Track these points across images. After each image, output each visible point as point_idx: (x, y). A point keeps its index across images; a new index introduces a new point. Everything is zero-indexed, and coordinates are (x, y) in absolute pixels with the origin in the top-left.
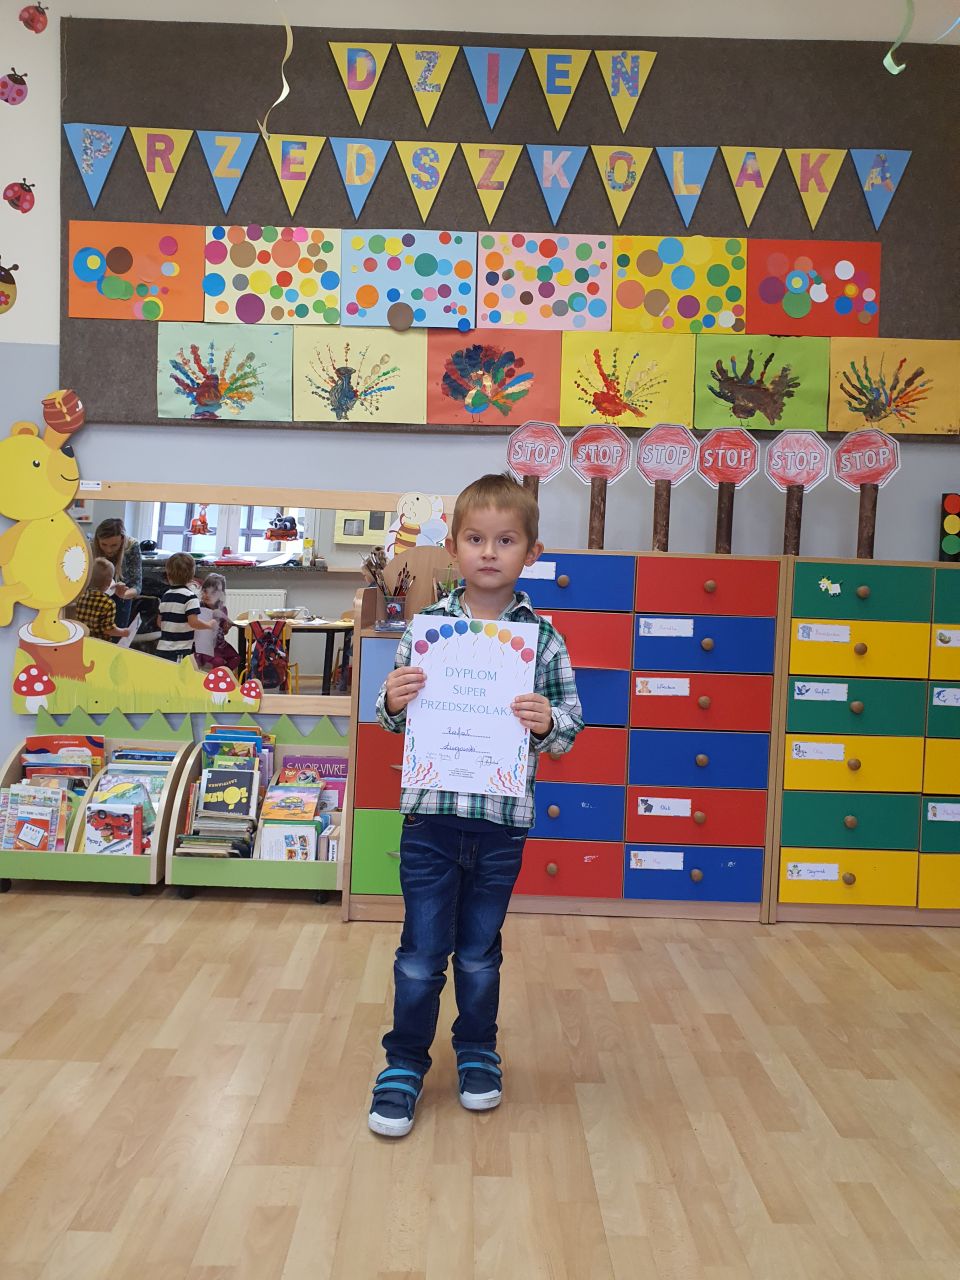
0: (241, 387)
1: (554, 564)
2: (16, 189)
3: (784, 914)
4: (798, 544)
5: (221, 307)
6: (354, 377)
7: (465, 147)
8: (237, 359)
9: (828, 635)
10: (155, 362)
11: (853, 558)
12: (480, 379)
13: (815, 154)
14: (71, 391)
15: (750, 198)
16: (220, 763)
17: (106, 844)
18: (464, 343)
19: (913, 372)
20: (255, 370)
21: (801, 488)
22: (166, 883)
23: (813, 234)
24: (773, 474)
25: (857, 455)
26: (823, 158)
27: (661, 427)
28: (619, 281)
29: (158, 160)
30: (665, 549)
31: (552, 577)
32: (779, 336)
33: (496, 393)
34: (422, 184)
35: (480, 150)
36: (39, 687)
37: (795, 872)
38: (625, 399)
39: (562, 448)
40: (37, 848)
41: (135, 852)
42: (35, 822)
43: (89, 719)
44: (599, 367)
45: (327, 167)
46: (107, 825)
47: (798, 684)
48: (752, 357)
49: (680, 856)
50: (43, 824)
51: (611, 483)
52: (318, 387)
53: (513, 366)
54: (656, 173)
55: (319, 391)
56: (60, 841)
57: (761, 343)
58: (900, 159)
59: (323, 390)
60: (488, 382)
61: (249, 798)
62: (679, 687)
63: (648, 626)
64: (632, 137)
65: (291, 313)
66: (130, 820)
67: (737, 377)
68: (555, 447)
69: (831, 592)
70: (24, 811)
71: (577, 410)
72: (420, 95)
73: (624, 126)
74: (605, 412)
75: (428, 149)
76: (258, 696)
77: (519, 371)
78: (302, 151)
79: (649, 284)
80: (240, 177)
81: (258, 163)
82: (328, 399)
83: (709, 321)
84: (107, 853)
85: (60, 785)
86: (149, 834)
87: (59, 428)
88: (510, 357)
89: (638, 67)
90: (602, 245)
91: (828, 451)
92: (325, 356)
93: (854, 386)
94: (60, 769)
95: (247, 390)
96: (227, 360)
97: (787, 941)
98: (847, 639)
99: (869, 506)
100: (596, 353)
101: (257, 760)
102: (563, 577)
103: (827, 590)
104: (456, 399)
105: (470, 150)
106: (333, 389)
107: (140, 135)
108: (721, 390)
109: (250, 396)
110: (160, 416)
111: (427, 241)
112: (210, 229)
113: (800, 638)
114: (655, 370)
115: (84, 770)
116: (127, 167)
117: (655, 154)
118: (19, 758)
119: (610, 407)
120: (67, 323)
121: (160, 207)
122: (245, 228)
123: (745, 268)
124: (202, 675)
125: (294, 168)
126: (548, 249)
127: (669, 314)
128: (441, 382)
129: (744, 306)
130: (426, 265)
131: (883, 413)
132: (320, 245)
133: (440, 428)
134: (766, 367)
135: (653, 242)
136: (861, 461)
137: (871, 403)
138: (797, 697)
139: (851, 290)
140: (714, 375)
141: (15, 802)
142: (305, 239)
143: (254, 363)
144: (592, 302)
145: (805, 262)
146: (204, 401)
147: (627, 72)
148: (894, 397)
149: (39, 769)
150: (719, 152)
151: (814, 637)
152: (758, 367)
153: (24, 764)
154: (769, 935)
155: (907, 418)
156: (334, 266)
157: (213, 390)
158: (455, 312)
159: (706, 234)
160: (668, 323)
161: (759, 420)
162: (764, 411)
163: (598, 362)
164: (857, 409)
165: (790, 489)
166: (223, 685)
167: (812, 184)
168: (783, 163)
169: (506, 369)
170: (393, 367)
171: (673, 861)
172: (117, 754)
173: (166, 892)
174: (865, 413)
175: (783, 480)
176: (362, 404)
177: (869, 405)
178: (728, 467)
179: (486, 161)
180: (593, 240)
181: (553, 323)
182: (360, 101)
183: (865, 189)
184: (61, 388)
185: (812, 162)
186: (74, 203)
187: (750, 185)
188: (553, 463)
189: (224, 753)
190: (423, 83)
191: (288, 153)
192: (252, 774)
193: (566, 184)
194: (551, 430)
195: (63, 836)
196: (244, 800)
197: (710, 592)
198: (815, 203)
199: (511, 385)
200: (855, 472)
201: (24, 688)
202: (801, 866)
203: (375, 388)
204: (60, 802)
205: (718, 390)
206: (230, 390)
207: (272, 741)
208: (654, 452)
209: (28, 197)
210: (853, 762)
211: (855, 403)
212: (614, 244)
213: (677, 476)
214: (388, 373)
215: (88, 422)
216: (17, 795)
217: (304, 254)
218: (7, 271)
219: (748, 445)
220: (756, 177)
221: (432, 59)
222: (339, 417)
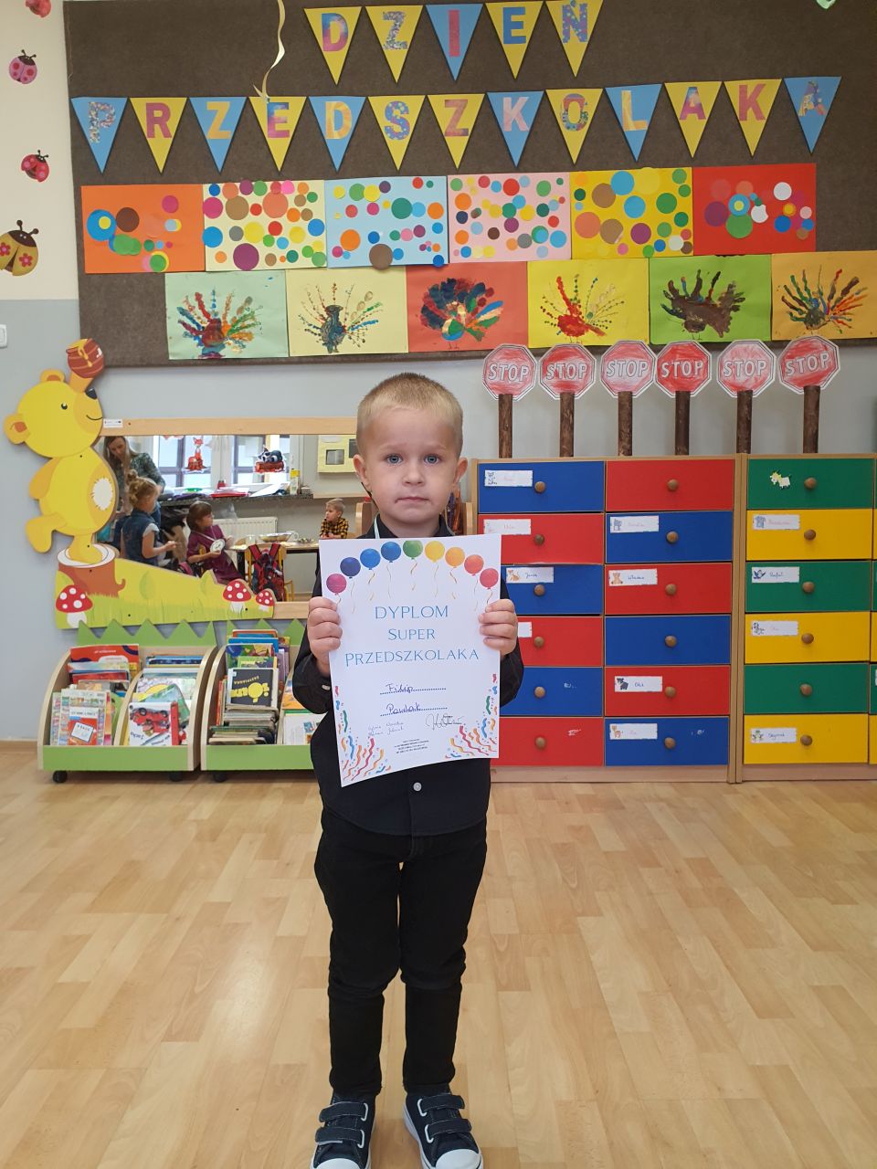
0: (241, 328)
1: (530, 473)
2: (32, 160)
3: (749, 774)
4: (749, 444)
5: (219, 258)
6: (341, 312)
7: (431, 97)
8: (237, 303)
9: (779, 523)
10: (164, 310)
11: (799, 452)
12: (454, 310)
13: (751, 84)
14: (91, 339)
15: (693, 130)
16: (242, 662)
17: (147, 738)
18: (439, 278)
19: (850, 280)
20: (253, 312)
21: (750, 393)
22: (204, 768)
23: (752, 160)
24: (725, 382)
25: (800, 360)
26: (759, 89)
27: (621, 343)
28: (577, 213)
29: (157, 127)
30: (629, 452)
31: (529, 484)
32: (724, 256)
33: (469, 321)
34: (395, 135)
35: (446, 101)
36: (78, 604)
37: (758, 736)
38: (586, 320)
39: (532, 368)
40: (88, 743)
41: (173, 744)
42: (85, 721)
43: (124, 631)
44: (562, 292)
45: (309, 123)
46: (148, 720)
47: (755, 569)
48: (701, 276)
49: (654, 726)
50: (92, 722)
51: (578, 396)
52: (311, 325)
53: (484, 296)
54: (607, 111)
55: (311, 328)
56: (107, 737)
57: (707, 263)
58: (830, 85)
59: (314, 327)
60: (462, 311)
61: (270, 692)
62: (647, 577)
63: (618, 524)
64: (583, 81)
65: (282, 259)
66: (167, 716)
67: (687, 295)
68: (525, 367)
69: (782, 485)
70: (75, 712)
71: (543, 332)
72: (388, 53)
73: (575, 69)
74: (569, 333)
75: (398, 102)
76: (272, 603)
77: (489, 300)
78: (285, 111)
79: (604, 215)
80: (230, 136)
81: (247, 125)
82: (319, 335)
83: (660, 246)
84: (149, 745)
85: (103, 688)
86: (184, 727)
87: (82, 374)
88: (481, 288)
89: (586, 14)
90: (560, 182)
91: (773, 358)
92: (314, 296)
93: (794, 298)
94: (103, 675)
95: (247, 330)
96: (227, 305)
97: (754, 797)
98: (797, 526)
99: (812, 406)
100: (559, 280)
101: (275, 658)
102: (539, 483)
103: (777, 483)
104: (434, 328)
105: (437, 101)
106: (324, 325)
107: (140, 105)
108: (674, 308)
109: (250, 336)
110: (171, 358)
111: (402, 186)
112: (206, 187)
113: (755, 527)
114: (614, 292)
115: (123, 675)
116: (130, 134)
117: (605, 94)
118: (66, 667)
119: (573, 328)
120: (85, 280)
121: (161, 169)
122: (238, 184)
123: (691, 194)
124: (222, 588)
125: (279, 127)
126: (511, 188)
127: (623, 241)
128: (420, 314)
129: (691, 229)
130: (401, 208)
131: (822, 321)
132: (306, 196)
133: (420, 356)
134: (713, 284)
135: (606, 176)
136: (804, 365)
137: (810, 312)
138: (754, 581)
139: (789, 210)
140: (666, 295)
141: (68, 705)
142: (291, 190)
143: (252, 306)
144: (554, 234)
145: (745, 186)
146: (209, 342)
147: (576, 19)
148: (831, 305)
149: (84, 676)
150: (664, 89)
151: (767, 526)
152: (706, 286)
153: (71, 671)
154: (736, 792)
155: (845, 324)
156: (318, 215)
157: (216, 332)
158: (429, 250)
159: (654, 166)
160: (623, 249)
161: (709, 334)
162: (713, 325)
163: (561, 287)
164: (797, 319)
165: (740, 394)
166: (240, 596)
167: (750, 112)
168: (723, 95)
169: (478, 299)
170: (376, 302)
171: (648, 731)
172: (150, 660)
173: (202, 776)
174: (805, 322)
175: (734, 386)
176: (350, 338)
177: (809, 314)
178: (684, 377)
179: (452, 110)
180: (551, 177)
181: (519, 255)
182: (335, 62)
183: (800, 114)
184: (83, 336)
185: (750, 92)
186: (85, 170)
187: (692, 117)
188: (525, 382)
189: (246, 654)
190: (391, 42)
191: (273, 113)
192: (272, 671)
193: (525, 127)
194: (523, 351)
195: (110, 732)
196: (266, 694)
197: (672, 491)
198: (753, 130)
199: (483, 313)
200: (798, 376)
201: (66, 605)
202: (762, 731)
203: (361, 322)
204: (105, 702)
205: (671, 308)
206: (232, 331)
207: (287, 642)
208: (616, 367)
209: (43, 167)
210: (806, 636)
211: (796, 314)
212: (571, 180)
213: (638, 388)
214: (372, 308)
215: (107, 367)
216: (68, 698)
217: (292, 205)
218: (29, 235)
219: (701, 356)
220: (699, 110)
221: (398, 18)
222: (330, 350)
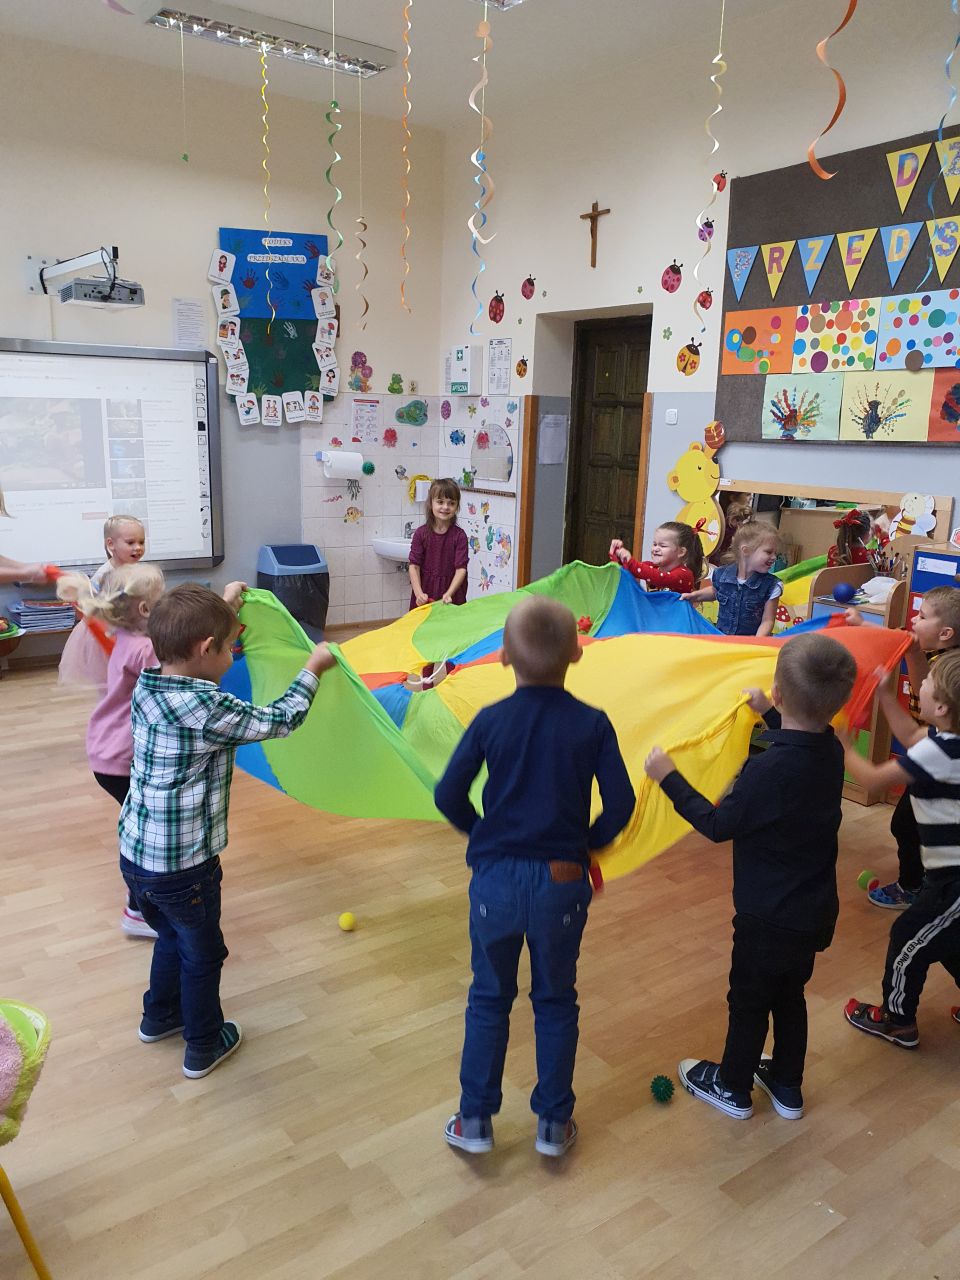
0: (810, 417)
5: (801, 363)
6: (880, 407)
10: (762, 402)
20: (819, 405)
29: (775, 265)
34: (943, 253)
45: (876, 251)
52: (856, 416)
55: (857, 419)
59: (859, 417)
65: (843, 364)
72: (948, 181)
75: (950, 222)
78: (861, 242)
80: (820, 268)
81: (832, 257)
82: (862, 424)
87: (711, 446)
92: (862, 394)
95: (813, 419)
96: (803, 399)
104: (950, 422)
106: (866, 417)
107: (766, 250)
109: (814, 423)
110: (764, 437)
111: (940, 299)
112: (800, 308)
116: (758, 271)
120: (721, 378)
121: (773, 297)
122: (820, 305)
125: (855, 256)
128: (941, 409)
130: (937, 318)
132: (867, 311)
133: (937, 444)
142: (857, 307)
143: (818, 400)
146: (788, 427)
156: (873, 327)
157: (793, 419)
158: (954, 354)
170: (907, 398)
176: (883, 428)
182: (903, 195)
186: (731, 303)
190: (952, 172)
191: (852, 246)
203: (893, 415)
206: (803, 419)
214: (903, 403)
217: (856, 319)
218: (696, 348)
222: (868, 437)
